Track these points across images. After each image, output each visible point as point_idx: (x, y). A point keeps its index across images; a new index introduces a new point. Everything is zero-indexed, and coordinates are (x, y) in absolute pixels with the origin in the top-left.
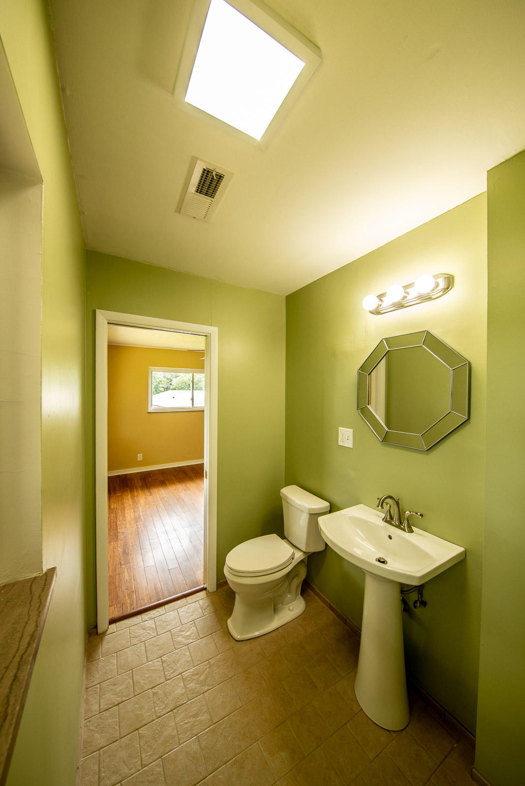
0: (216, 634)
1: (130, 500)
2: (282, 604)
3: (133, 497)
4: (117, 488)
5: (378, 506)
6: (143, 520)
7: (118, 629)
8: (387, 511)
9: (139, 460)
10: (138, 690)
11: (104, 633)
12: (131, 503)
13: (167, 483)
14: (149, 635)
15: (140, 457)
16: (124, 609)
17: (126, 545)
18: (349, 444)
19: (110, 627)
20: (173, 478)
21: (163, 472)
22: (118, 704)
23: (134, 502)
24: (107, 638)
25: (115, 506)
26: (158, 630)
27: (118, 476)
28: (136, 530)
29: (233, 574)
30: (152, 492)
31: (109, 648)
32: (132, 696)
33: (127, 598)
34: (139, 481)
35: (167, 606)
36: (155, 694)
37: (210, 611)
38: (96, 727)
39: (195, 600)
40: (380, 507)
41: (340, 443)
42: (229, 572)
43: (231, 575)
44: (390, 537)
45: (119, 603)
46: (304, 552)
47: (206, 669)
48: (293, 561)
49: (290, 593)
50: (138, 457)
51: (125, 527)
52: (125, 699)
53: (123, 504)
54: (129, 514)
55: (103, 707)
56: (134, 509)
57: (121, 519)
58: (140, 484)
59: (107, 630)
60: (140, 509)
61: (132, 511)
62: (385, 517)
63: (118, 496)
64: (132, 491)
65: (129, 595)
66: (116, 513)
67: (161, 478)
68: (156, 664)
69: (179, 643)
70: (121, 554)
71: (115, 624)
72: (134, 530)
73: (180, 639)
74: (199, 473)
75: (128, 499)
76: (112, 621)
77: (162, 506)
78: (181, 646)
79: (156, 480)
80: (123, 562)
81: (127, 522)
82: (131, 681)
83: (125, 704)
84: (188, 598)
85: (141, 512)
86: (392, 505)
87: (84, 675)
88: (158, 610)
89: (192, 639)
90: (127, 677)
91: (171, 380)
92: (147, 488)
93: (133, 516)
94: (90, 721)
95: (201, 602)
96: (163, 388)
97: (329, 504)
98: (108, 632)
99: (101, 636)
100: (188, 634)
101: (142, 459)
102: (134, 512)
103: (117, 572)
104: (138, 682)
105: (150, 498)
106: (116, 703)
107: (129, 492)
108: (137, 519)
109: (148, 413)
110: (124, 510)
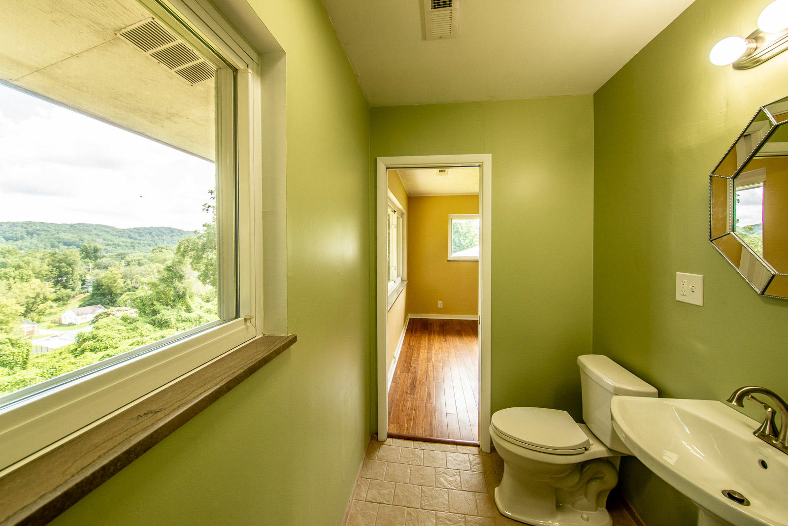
0: (479, 495)
1: (427, 342)
2: (572, 505)
3: (429, 340)
4: (418, 329)
5: (730, 401)
6: (433, 362)
7: (394, 445)
8: (767, 420)
9: (439, 307)
10: (396, 501)
11: (382, 443)
12: (427, 344)
13: (463, 333)
14: (416, 461)
16: (401, 430)
17: (415, 379)
18: (697, 299)
19: (388, 439)
20: (471, 330)
21: (461, 322)
22: (379, 503)
23: (429, 343)
24: (384, 448)
25: (413, 343)
26: (425, 461)
27: (421, 319)
28: (425, 369)
29: (497, 434)
30: (447, 339)
31: (383, 456)
32: (390, 504)
33: (406, 422)
34: (438, 326)
35: (437, 445)
36: (409, 513)
37: (478, 470)
38: (360, 509)
39: (465, 452)
40: (734, 403)
41: (678, 297)
42: (495, 432)
43: (495, 435)
44: (764, 465)
45: (399, 423)
46: (609, 449)
47: (460, 522)
48: (586, 452)
49: (586, 496)
50: (439, 305)
51: (418, 364)
52: (385, 502)
53: (420, 343)
54: (423, 354)
55: (369, 498)
56: (428, 350)
57: (415, 355)
58: (438, 329)
59: (385, 441)
60: (433, 352)
61: (426, 351)
62: (759, 429)
63: (418, 336)
64: (430, 334)
65: (408, 421)
66: (413, 350)
67: (458, 328)
68: (416, 489)
69: (441, 483)
70: (409, 385)
71: (391, 439)
72: (424, 368)
73: (442, 479)
75: (425, 342)
76: (390, 436)
77: (453, 353)
78: (442, 487)
79: (453, 328)
80: (409, 392)
81: (420, 359)
82: (393, 491)
83: (384, 506)
84: (458, 447)
85: (433, 354)
86: (777, 410)
87: (361, 466)
88: (429, 444)
89: (454, 486)
90: (391, 486)
92: (443, 335)
93: (425, 356)
94: (358, 503)
95: (471, 457)
97: (657, 391)
98: (386, 443)
99: (380, 443)
100: (451, 479)
101: (442, 307)
102: (428, 352)
103: (403, 398)
104: (398, 495)
105: (444, 344)
106: (378, 501)
107: (427, 335)
108: (429, 360)
109: (448, 261)
110: (420, 349)
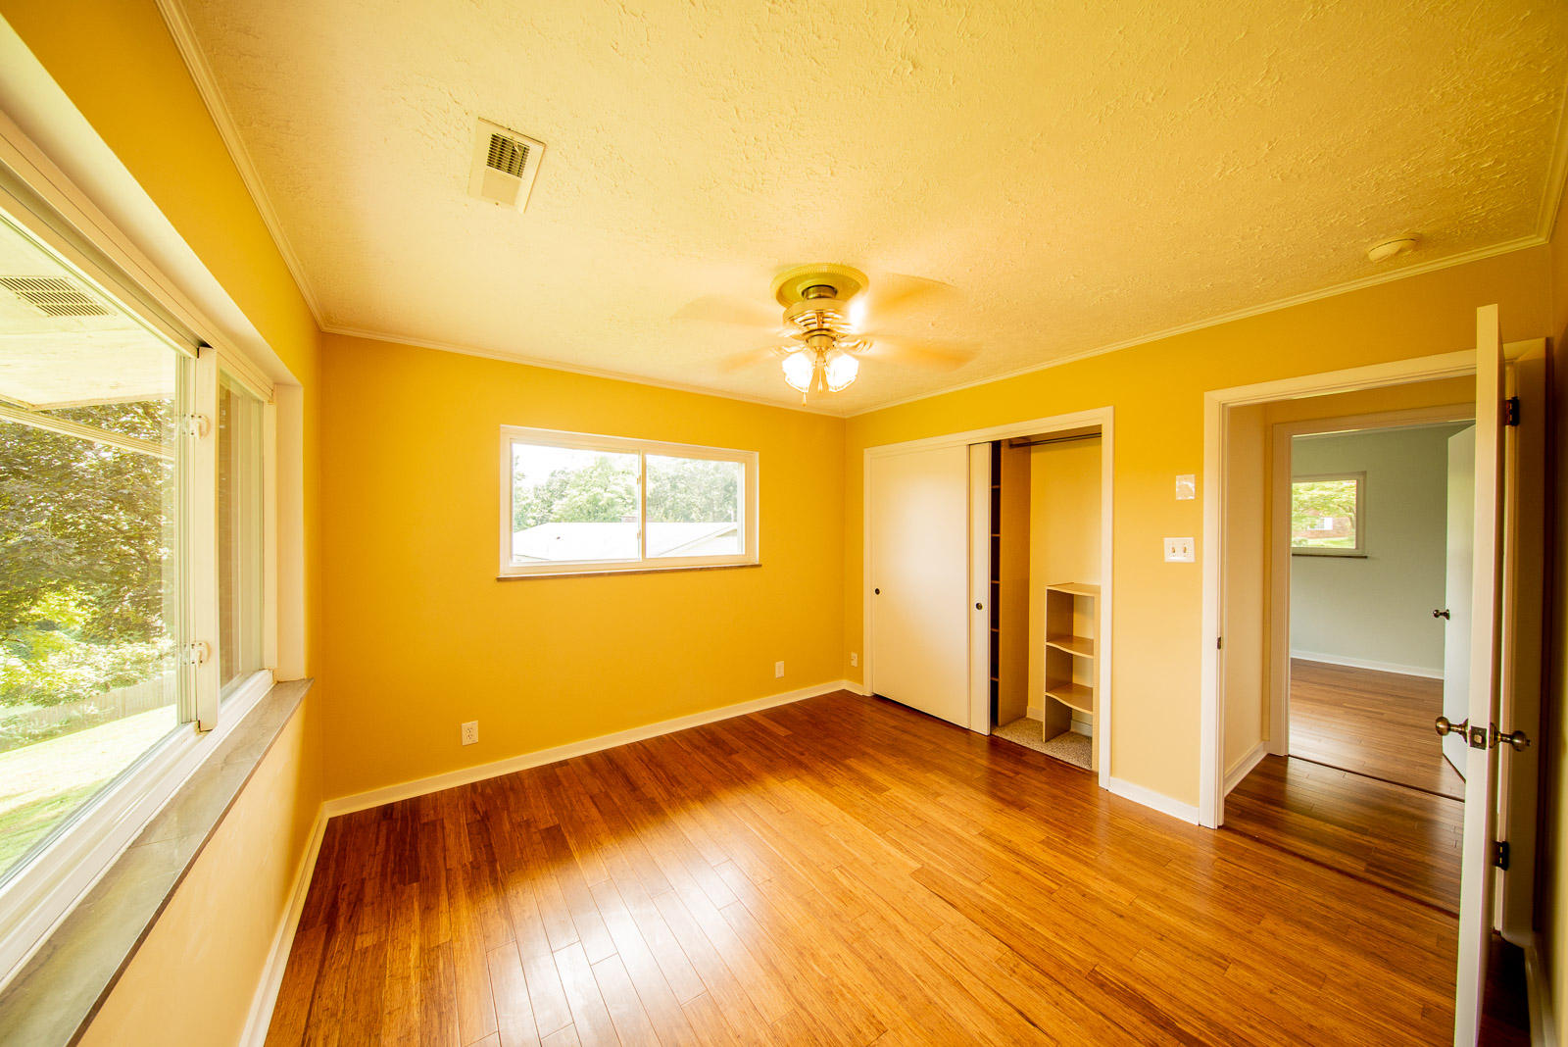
9: (466, 741)
15: (470, 731)
74: (679, 783)
91: (551, 504)
96: (534, 518)
101: (476, 738)
109: (499, 580)
